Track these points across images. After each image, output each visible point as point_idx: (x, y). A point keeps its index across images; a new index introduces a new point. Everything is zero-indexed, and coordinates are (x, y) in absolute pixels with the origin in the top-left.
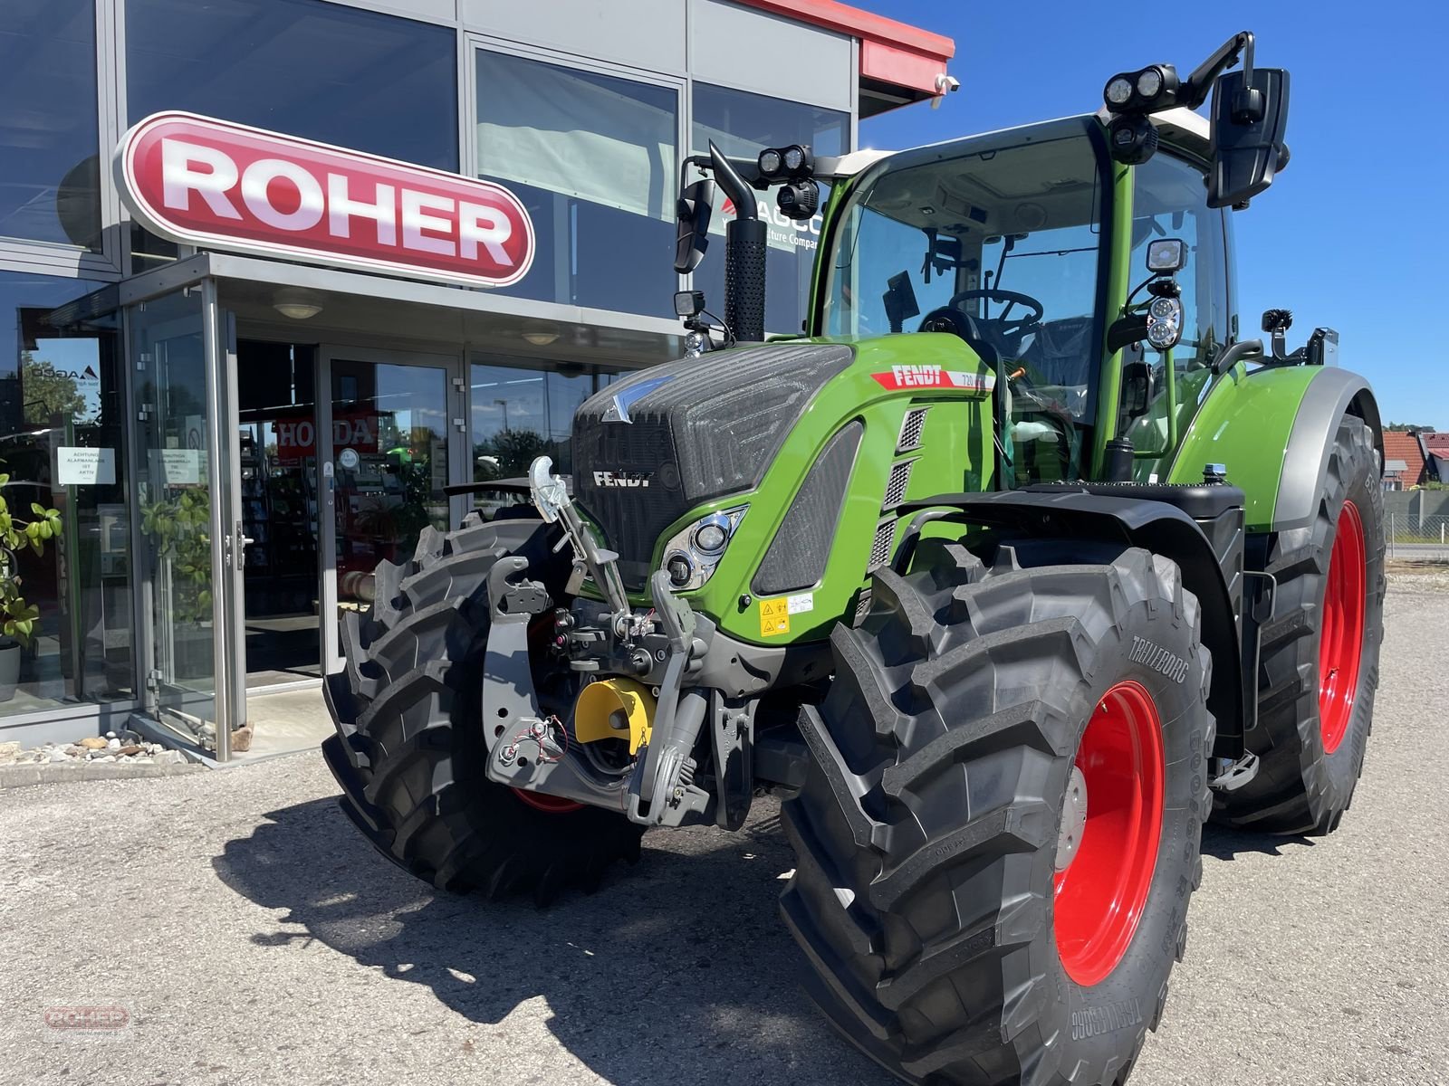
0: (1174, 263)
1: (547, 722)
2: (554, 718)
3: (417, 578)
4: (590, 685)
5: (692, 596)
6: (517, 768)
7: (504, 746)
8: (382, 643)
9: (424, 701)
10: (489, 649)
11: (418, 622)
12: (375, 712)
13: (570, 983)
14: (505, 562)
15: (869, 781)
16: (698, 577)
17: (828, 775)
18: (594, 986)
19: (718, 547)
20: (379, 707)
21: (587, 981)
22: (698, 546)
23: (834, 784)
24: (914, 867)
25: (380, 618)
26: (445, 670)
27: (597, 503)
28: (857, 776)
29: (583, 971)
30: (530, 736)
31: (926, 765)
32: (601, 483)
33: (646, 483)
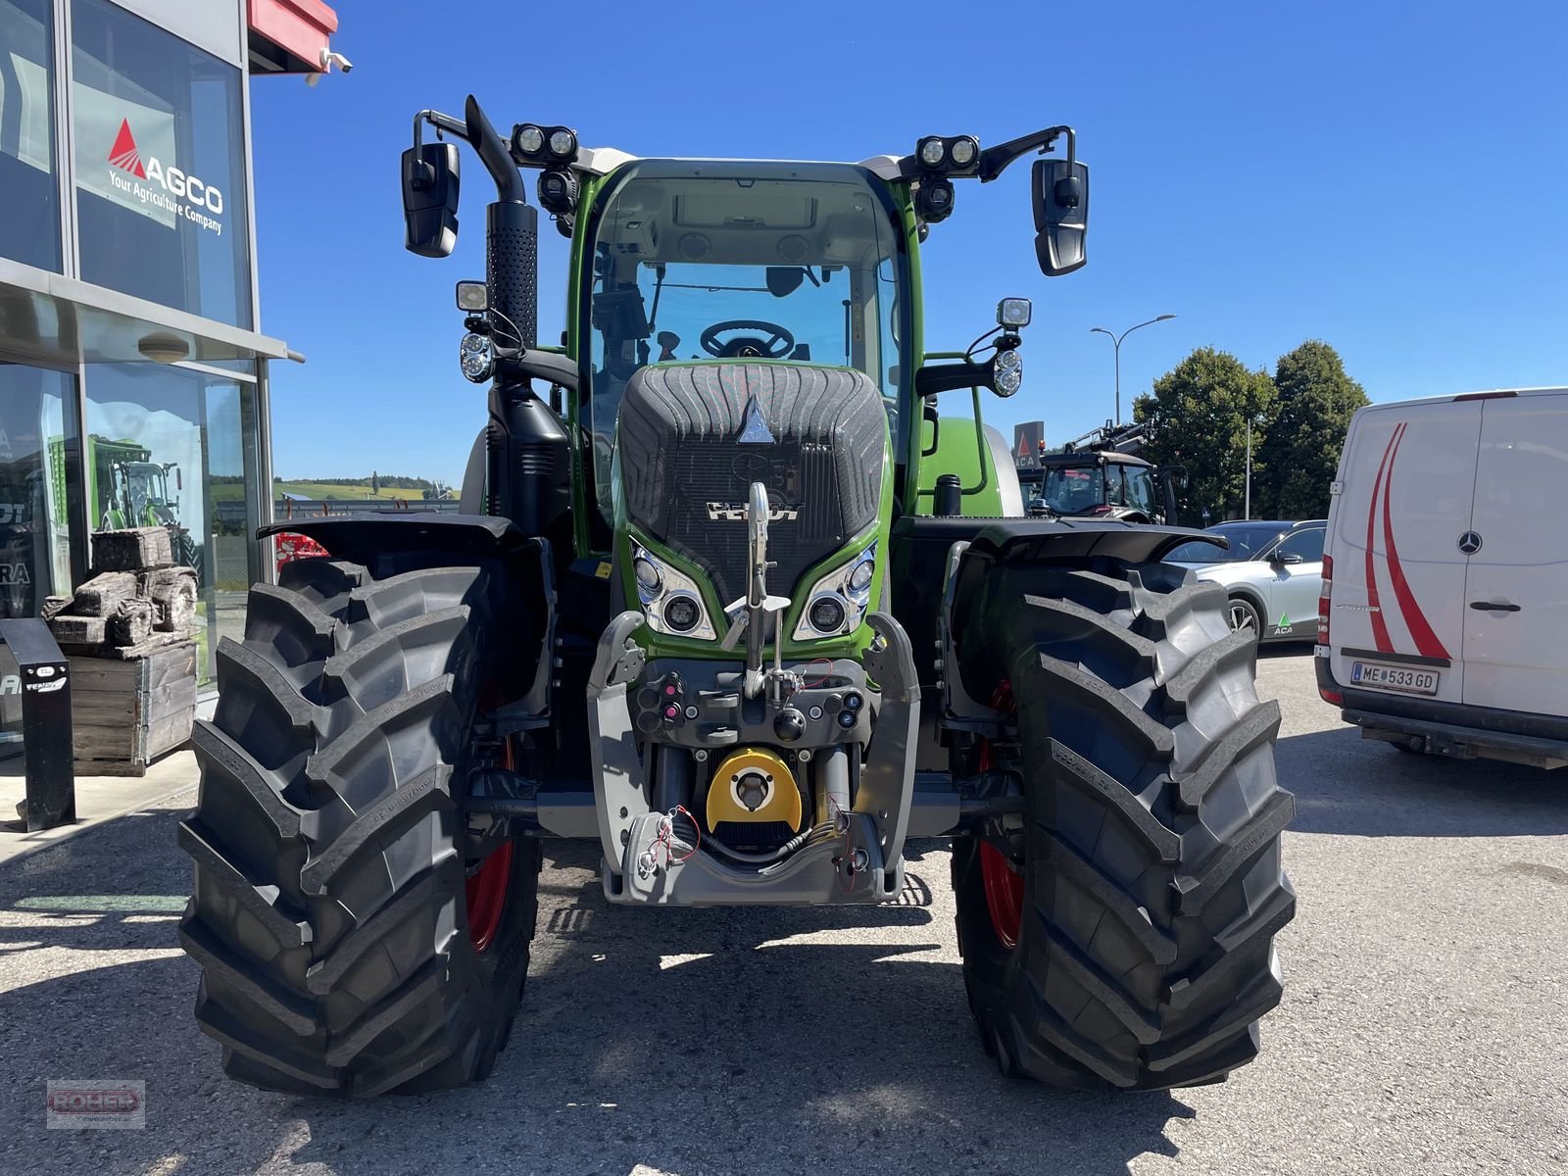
0: (1024, 320)
1: (671, 816)
2: (679, 808)
3: (352, 656)
4: (732, 760)
5: (846, 642)
6: (652, 879)
7: (641, 854)
8: (332, 754)
9: (420, 827)
10: (602, 733)
11: (395, 717)
12: (344, 856)
13: (643, 1141)
14: (627, 618)
15: (1148, 799)
16: (854, 621)
17: (1117, 800)
18: (673, 1133)
19: (866, 585)
20: (354, 847)
21: (656, 1132)
22: (850, 585)
23: (1126, 808)
24: (1226, 867)
25: (309, 721)
26: (448, 777)
27: (707, 540)
28: (1137, 797)
29: (635, 1125)
30: (659, 837)
31: (1218, 771)
32: (719, 515)
33: (793, 516)
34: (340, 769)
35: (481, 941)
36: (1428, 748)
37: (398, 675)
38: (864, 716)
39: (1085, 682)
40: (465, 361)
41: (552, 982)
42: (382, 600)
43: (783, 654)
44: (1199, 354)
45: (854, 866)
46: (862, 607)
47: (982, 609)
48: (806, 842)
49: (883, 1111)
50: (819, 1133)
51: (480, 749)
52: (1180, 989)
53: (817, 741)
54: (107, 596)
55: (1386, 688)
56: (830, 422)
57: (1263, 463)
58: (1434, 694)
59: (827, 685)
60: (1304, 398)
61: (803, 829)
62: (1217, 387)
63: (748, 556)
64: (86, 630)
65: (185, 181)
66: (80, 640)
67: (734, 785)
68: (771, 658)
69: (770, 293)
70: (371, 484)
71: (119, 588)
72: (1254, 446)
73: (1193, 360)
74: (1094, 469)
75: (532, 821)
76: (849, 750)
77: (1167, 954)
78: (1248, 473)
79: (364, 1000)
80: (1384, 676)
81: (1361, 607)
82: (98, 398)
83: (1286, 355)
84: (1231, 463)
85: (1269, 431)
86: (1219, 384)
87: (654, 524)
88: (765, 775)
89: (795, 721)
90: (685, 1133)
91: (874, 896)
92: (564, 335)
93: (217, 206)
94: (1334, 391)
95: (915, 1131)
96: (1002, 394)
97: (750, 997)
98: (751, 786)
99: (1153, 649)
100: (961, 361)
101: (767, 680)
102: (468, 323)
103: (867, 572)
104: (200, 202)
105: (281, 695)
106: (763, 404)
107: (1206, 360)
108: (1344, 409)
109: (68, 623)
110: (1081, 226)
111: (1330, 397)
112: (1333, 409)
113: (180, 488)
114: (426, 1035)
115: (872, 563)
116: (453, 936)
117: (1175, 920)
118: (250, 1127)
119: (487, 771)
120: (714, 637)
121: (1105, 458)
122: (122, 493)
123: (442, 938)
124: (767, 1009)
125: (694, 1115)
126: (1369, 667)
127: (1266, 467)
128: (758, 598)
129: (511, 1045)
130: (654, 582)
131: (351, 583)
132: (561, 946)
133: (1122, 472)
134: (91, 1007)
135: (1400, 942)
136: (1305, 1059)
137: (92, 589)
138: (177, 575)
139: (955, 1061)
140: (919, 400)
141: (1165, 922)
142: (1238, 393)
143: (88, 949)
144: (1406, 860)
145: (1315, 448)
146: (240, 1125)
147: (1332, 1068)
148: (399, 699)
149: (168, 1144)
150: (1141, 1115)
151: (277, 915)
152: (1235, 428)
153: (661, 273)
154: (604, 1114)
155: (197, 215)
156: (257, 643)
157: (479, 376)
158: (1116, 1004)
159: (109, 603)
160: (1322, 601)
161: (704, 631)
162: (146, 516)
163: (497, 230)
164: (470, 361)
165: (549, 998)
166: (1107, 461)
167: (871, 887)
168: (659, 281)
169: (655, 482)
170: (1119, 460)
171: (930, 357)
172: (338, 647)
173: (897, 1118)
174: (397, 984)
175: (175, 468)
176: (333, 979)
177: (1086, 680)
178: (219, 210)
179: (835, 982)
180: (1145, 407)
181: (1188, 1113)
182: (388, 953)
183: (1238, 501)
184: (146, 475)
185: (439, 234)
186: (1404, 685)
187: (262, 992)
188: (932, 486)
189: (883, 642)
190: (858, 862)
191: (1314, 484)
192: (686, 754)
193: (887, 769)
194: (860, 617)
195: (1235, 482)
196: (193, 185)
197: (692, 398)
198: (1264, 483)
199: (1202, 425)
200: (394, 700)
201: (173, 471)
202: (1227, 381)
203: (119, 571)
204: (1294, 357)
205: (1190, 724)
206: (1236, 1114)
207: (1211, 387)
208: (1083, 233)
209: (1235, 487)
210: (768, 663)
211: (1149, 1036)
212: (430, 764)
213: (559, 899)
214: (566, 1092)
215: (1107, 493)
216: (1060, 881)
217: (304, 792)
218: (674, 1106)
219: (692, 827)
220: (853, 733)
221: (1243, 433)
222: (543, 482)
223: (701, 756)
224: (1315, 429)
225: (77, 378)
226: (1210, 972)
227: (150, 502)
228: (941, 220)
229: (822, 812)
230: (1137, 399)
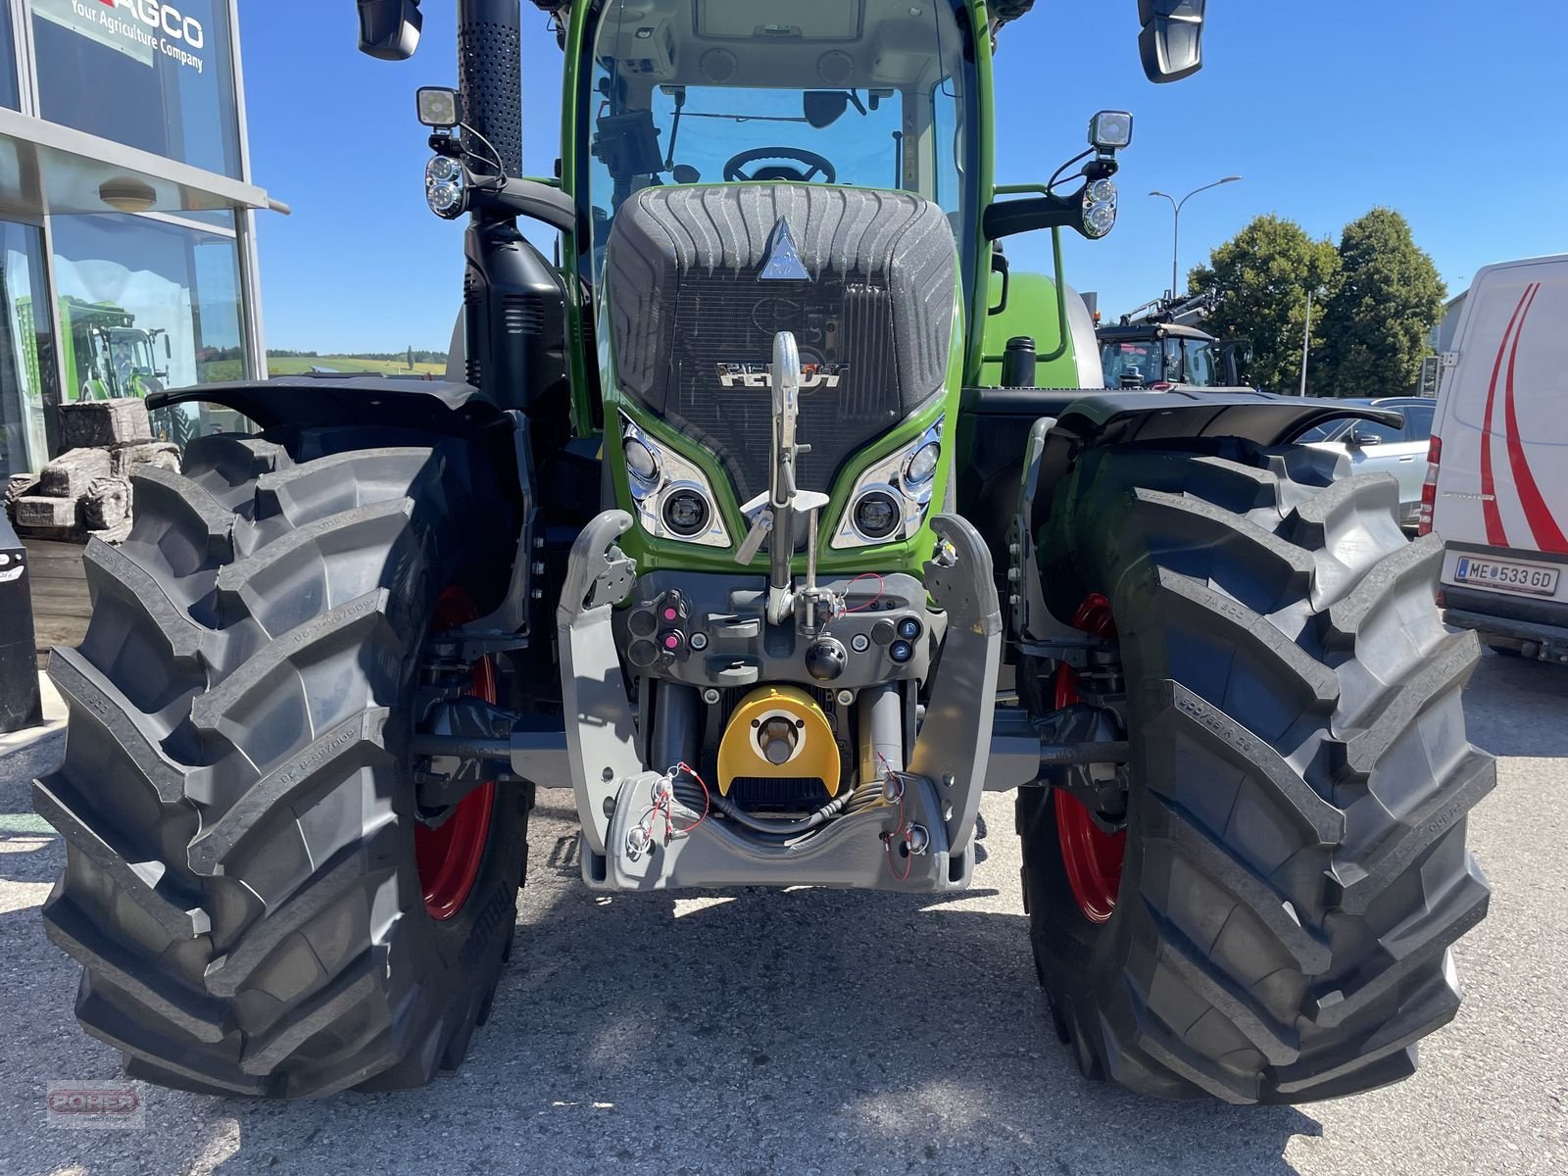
0: (1123, 140)
1: (671, 776)
2: (681, 766)
3: (254, 565)
4: (750, 704)
5: (901, 551)
6: (645, 859)
7: (628, 830)
8: (224, 695)
9: (345, 788)
10: (577, 674)
11: (310, 646)
12: (242, 827)
13: (642, 1160)
14: (609, 521)
15: (1300, 761)
16: (911, 522)
17: (1262, 765)
18: (679, 1148)
19: (929, 476)
20: (255, 816)
21: (660, 1145)
22: (908, 476)
23: (1273, 774)
24: (1402, 853)
25: (194, 650)
26: (383, 723)
27: (718, 414)
28: (1286, 759)
29: (634, 1135)
30: (655, 804)
31: (1399, 727)
32: (734, 381)
33: (833, 381)
34: (237, 713)
35: (448, 905)
36: (1543, 655)
37: (316, 588)
38: (922, 647)
39: (1220, 606)
40: (431, 191)
41: (548, 932)
42: (298, 489)
43: (817, 567)
44: (1260, 221)
45: (909, 848)
46: (922, 505)
47: (1069, 504)
48: (843, 810)
49: (936, 1119)
50: (858, 1150)
51: (444, 674)
52: (1331, 1003)
53: (861, 680)
54: (77, 474)
55: (1495, 586)
56: (886, 249)
57: (1322, 338)
58: (1552, 594)
59: (875, 607)
60: (1369, 269)
61: (842, 791)
62: (1277, 256)
63: (771, 437)
64: (53, 512)
65: (159, 11)
66: (46, 523)
67: (754, 731)
68: (804, 571)
69: (807, 124)
70: (406, 359)
71: (90, 466)
72: (1313, 321)
73: (1253, 229)
74: (1153, 342)
75: (505, 766)
76: (902, 688)
77: (1317, 961)
78: (1306, 349)
79: (284, 1000)
80: (1494, 573)
81: (1473, 495)
82: (71, 255)
83: (1352, 223)
84: (1289, 338)
85: (1331, 305)
86: (1279, 253)
87: (649, 392)
88: (794, 719)
89: (834, 655)
90: (694, 1147)
91: (935, 887)
92: (558, 163)
93: (197, 40)
94: (1401, 262)
95: (978, 1149)
96: (1090, 235)
97: (777, 955)
98: (777, 732)
99: (1312, 561)
100: (1041, 195)
101: (797, 600)
102: (434, 141)
103: (930, 459)
104: (177, 34)
105: (159, 615)
106: (794, 228)
107: (1268, 228)
108: (1410, 281)
109: (33, 505)
110: (1197, 19)
111: (1396, 267)
112: (1399, 280)
113: (169, 356)
114: (370, 1036)
115: (937, 446)
116: (395, 921)
117: (1328, 917)
118: (172, 1126)
119: (452, 701)
120: (727, 543)
121: (1165, 330)
122: (103, 362)
123: (380, 923)
124: (796, 973)
125: (705, 1121)
126: (1477, 563)
127: (1325, 343)
128: (785, 494)
129: (493, 1017)
130: (649, 471)
131: (263, 466)
132: (561, 885)
133: (1182, 345)
134: (14, 957)
135: (1537, 891)
136: (1447, 1052)
137: (59, 466)
138: (155, 451)
139: (1021, 1049)
140: (987, 245)
141: (1316, 921)
142: (1299, 264)
143: (26, 881)
144: (1526, 786)
145: (1378, 323)
146: (159, 1125)
147: (1481, 1064)
148: (314, 622)
149: (68, 1150)
150: (1256, 1131)
151: (160, 900)
152: (1295, 302)
153: (680, 98)
154: (597, 1117)
155: (174, 49)
156: (139, 544)
157: (449, 210)
158: (1245, 1020)
159: (79, 482)
160: (1426, 488)
161: (714, 535)
162: (132, 387)
163: (470, 24)
164: (437, 190)
165: (543, 953)
166: (1168, 335)
167: (931, 876)
168: (678, 109)
169: (648, 334)
170: (1180, 333)
171: (1000, 190)
172: (240, 551)
173: (954, 1130)
174: (324, 981)
175: (163, 334)
176: (239, 978)
177: (1221, 603)
178: (199, 44)
179: (877, 937)
180: (1202, 279)
181: (1313, 1129)
182: (310, 946)
183: (1294, 378)
184: (129, 342)
185: (396, 30)
186: (1517, 584)
187: (150, 992)
188: (1001, 351)
189: (950, 550)
190: (915, 843)
191: (1374, 361)
192: (693, 693)
193: (951, 713)
194: (918, 520)
195: (1291, 359)
196: (168, 15)
197: (702, 223)
198: (1322, 359)
199: (1259, 298)
200: (308, 623)
201: (160, 337)
202: (1288, 251)
203: (90, 446)
204: (1360, 226)
205: (1358, 662)
206: (1372, 1130)
207: (1271, 258)
208: (1199, 26)
209: (1292, 363)
210: (798, 577)
211: (1282, 1055)
212: (359, 706)
213: (564, 824)
214: (554, 1086)
215: (1166, 369)
216: (1177, 864)
217: (188, 745)
218: (682, 1107)
219: (700, 788)
220: (906, 670)
221: (1303, 306)
222: (533, 345)
223: (712, 697)
224: (1378, 302)
225: (42, 230)
226: (1372, 984)
227: (136, 371)
228: (1019, 16)
229: (867, 768)
230: (1192, 270)
